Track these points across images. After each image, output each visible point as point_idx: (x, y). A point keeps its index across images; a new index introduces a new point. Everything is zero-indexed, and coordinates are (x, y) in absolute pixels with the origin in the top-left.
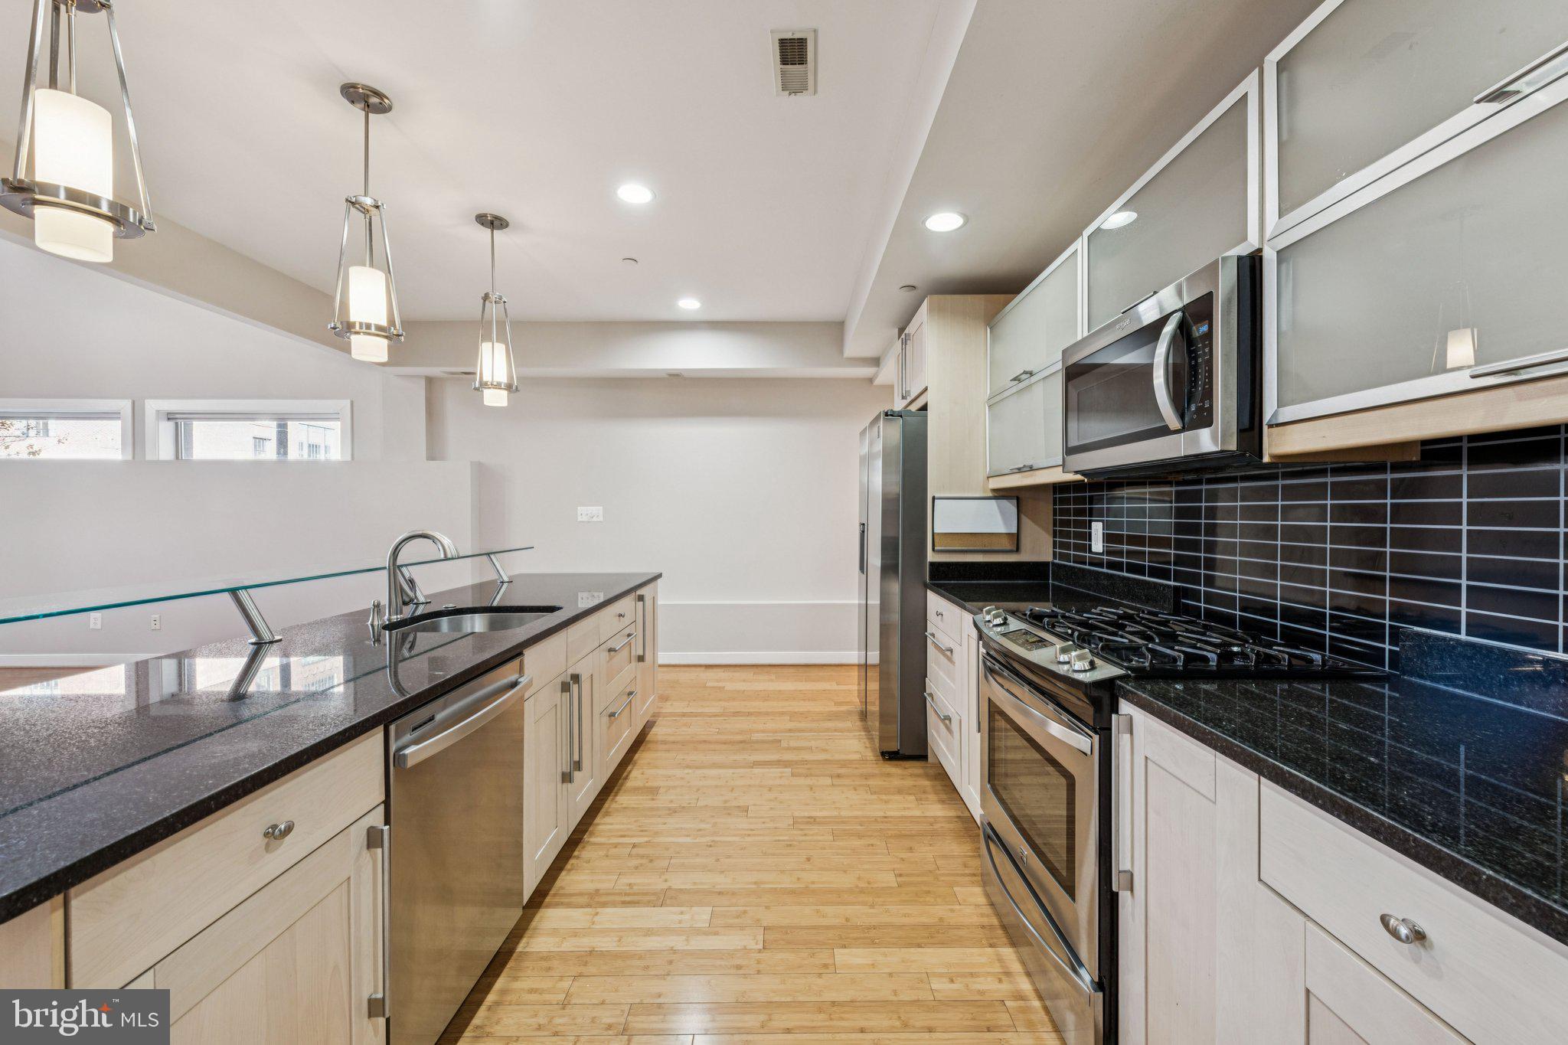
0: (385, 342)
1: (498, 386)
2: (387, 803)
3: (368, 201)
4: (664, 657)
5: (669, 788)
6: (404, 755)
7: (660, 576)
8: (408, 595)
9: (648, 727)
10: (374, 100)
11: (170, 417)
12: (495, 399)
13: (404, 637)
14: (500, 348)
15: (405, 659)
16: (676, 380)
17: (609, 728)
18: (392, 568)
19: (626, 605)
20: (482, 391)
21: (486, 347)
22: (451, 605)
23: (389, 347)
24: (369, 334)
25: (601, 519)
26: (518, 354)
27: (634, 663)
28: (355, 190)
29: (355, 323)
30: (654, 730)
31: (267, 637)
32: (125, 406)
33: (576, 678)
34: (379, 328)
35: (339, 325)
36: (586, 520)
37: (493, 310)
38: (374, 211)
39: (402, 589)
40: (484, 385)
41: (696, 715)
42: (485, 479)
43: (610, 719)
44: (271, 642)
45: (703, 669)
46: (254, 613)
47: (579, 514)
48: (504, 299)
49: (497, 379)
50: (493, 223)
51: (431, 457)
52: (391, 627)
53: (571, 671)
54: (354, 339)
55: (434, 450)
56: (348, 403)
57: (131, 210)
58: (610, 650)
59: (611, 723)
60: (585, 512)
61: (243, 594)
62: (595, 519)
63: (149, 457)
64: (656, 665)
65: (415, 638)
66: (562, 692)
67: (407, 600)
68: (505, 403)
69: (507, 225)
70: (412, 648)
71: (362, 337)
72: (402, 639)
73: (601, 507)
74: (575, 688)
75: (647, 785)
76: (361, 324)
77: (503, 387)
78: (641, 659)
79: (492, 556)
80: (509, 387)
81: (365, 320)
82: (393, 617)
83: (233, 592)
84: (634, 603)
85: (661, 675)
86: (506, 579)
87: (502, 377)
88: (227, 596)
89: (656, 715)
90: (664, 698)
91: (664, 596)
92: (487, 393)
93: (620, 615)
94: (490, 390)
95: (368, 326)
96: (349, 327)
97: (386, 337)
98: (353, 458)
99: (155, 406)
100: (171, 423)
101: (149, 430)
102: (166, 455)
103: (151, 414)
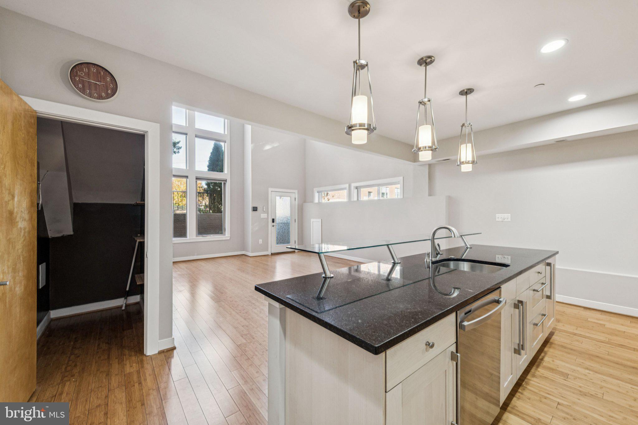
0: (431, 152)
1: (468, 163)
2: (457, 343)
3: (426, 100)
4: (558, 297)
5: (576, 378)
6: (464, 325)
7: (557, 253)
8: (438, 251)
9: (551, 334)
10: (429, 60)
11: (357, 188)
12: (466, 168)
13: (437, 268)
14: (469, 145)
15: (436, 276)
16: (561, 143)
17: (533, 331)
18: (433, 240)
19: (541, 267)
20: (461, 166)
21: (463, 147)
22: (453, 257)
23: (432, 153)
24: (425, 150)
25: (509, 220)
26: (475, 147)
27: (544, 299)
28: (421, 98)
29: (421, 147)
30: (554, 337)
31: (397, 261)
32: (347, 186)
33: (521, 302)
34: (429, 147)
35: (416, 149)
36: (501, 220)
37: (467, 130)
38: (428, 103)
39: (436, 249)
40: (462, 163)
41: (585, 337)
42: (451, 202)
43: (534, 327)
44: (398, 263)
45: (583, 309)
46: (393, 252)
47: (497, 217)
48: (471, 124)
49: (468, 160)
50: (466, 92)
51: (430, 195)
52: (433, 263)
53: (518, 299)
54: (420, 153)
55: (431, 193)
56: (402, 178)
57: (372, 125)
58: (534, 290)
59: (534, 329)
60: (499, 217)
61: (390, 246)
62: (506, 220)
63: (352, 200)
64: (555, 301)
65: (440, 269)
66: (514, 308)
67: (438, 253)
68: (471, 170)
69: (473, 91)
70: (439, 272)
71: (423, 152)
72: (436, 268)
73: (510, 214)
74: (521, 307)
75: (557, 369)
76: (423, 147)
77: (470, 162)
78: (549, 297)
79: (463, 237)
80: (473, 162)
81: (424, 145)
82: (432, 259)
83: (388, 245)
84: (544, 266)
85: (559, 308)
86: (469, 247)
87: (470, 159)
88: (386, 246)
89: (555, 329)
90: (558, 321)
91: (559, 264)
92: (462, 166)
93: (539, 273)
94: (464, 165)
95: (425, 147)
96: (419, 149)
97: (431, 150)
98: (403, 197)
99: (354, 185)
100: (357, 190)
101: (352, 192)
102: (355, 199)
103: (352, 188)
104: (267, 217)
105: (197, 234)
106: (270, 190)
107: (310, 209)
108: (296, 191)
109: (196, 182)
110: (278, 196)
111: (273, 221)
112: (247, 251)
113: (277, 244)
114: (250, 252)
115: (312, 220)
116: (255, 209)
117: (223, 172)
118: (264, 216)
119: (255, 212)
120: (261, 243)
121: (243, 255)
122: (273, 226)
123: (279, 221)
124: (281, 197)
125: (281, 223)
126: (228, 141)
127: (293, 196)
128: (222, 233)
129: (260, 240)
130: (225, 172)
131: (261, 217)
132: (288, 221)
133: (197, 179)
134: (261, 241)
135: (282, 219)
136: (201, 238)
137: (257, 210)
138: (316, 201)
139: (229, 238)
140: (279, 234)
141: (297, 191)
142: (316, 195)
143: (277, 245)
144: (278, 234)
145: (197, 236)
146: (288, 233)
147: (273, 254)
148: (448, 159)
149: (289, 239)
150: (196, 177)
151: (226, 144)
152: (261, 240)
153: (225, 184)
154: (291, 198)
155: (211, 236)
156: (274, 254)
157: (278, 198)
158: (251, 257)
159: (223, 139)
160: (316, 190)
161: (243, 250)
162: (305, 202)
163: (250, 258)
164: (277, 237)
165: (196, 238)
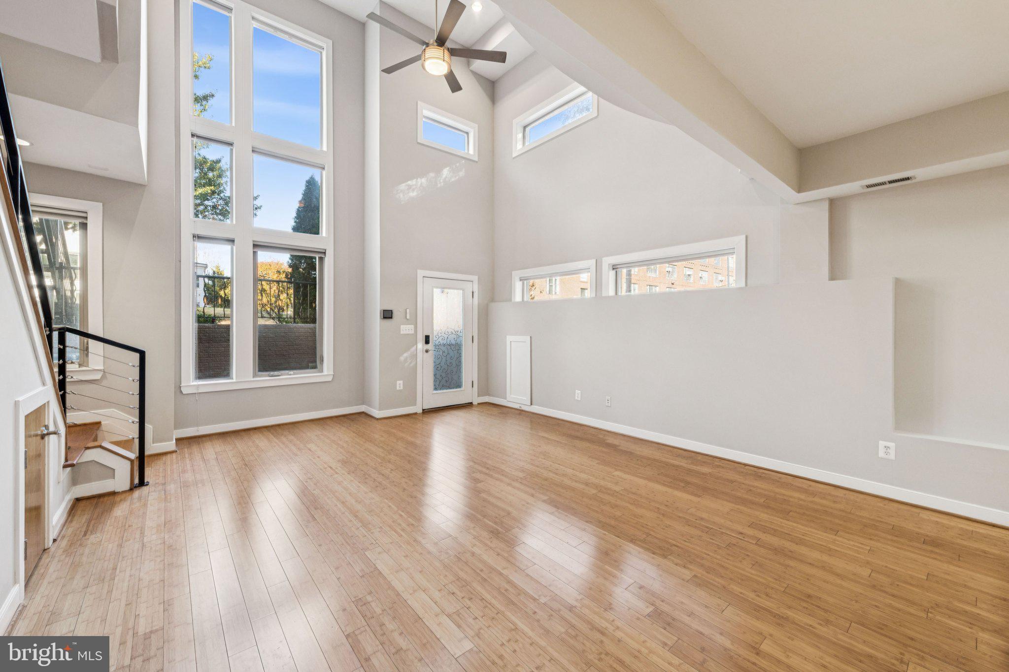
11: (615, 267)
32: (593, 263)
51: (834, 276)
55: (835, 273)
56: (742, 239)
98: (746, 285)
99: (608, 261)
100: (614, 272)
101: (604, 277)
102: (612, 292)
103: (605, 267)
104: (413, 332)
105: (257, 369)
106: (421, 273)
107: (504, 315)
108: (475, 278)
109: (255, 253)
110: (437, 287)
111: (427, 340)
112: (370, 405)
113: (436, 389)
114: (374, 408)
115: (509, 338)
116: (387, 315)
117: (318, 233)
118: (406, 329)
119: (387, 322)
120: (402, 388)
121: (363, 413)
122: (427, 351)
123: (440, 340)
124: (443, 289)
125: (444, 345)
126: (329, 165)
127: (469, 287)
128: (315, 367)
129: (398, 382)
130: (322, 235)
131: (402, 333)
132: (458, 341)
133: (255, 246)
134: (400, 384)
135: (446, 336)
136: (267, 380)
137: (391, 318)
138: (518, 298)
139: (330, 379)
140: (439, 366)
141: (477, 277)
142: (518, 285)
143: (435, 392)
144: (437, 367)
145: (255, 375)
146: (459, 365)
147: (425, 412)
148: (908, 179)
149: (460, 377)
150: (254, 241)
151: (324, 173)
152: (401, 382)
153: (321, 259)
154: (464, 294)
155: (291, 375)
156: (429, 411)
157: (437, 291)
158: (378, 419)
159: (319, 161)
160: (516, 275)
161: (363, 403)
162: (493, 300)
163: (376, 421)
164: (435, 375)
165: (252, 379)
